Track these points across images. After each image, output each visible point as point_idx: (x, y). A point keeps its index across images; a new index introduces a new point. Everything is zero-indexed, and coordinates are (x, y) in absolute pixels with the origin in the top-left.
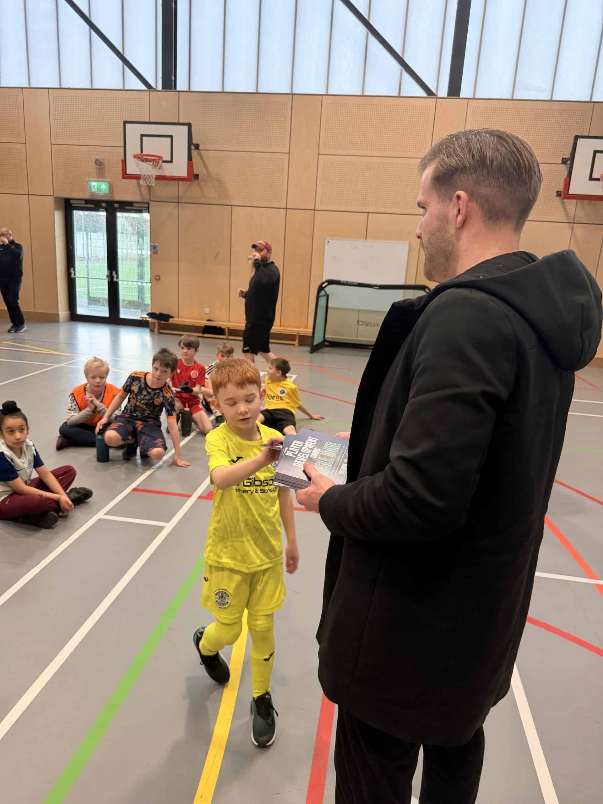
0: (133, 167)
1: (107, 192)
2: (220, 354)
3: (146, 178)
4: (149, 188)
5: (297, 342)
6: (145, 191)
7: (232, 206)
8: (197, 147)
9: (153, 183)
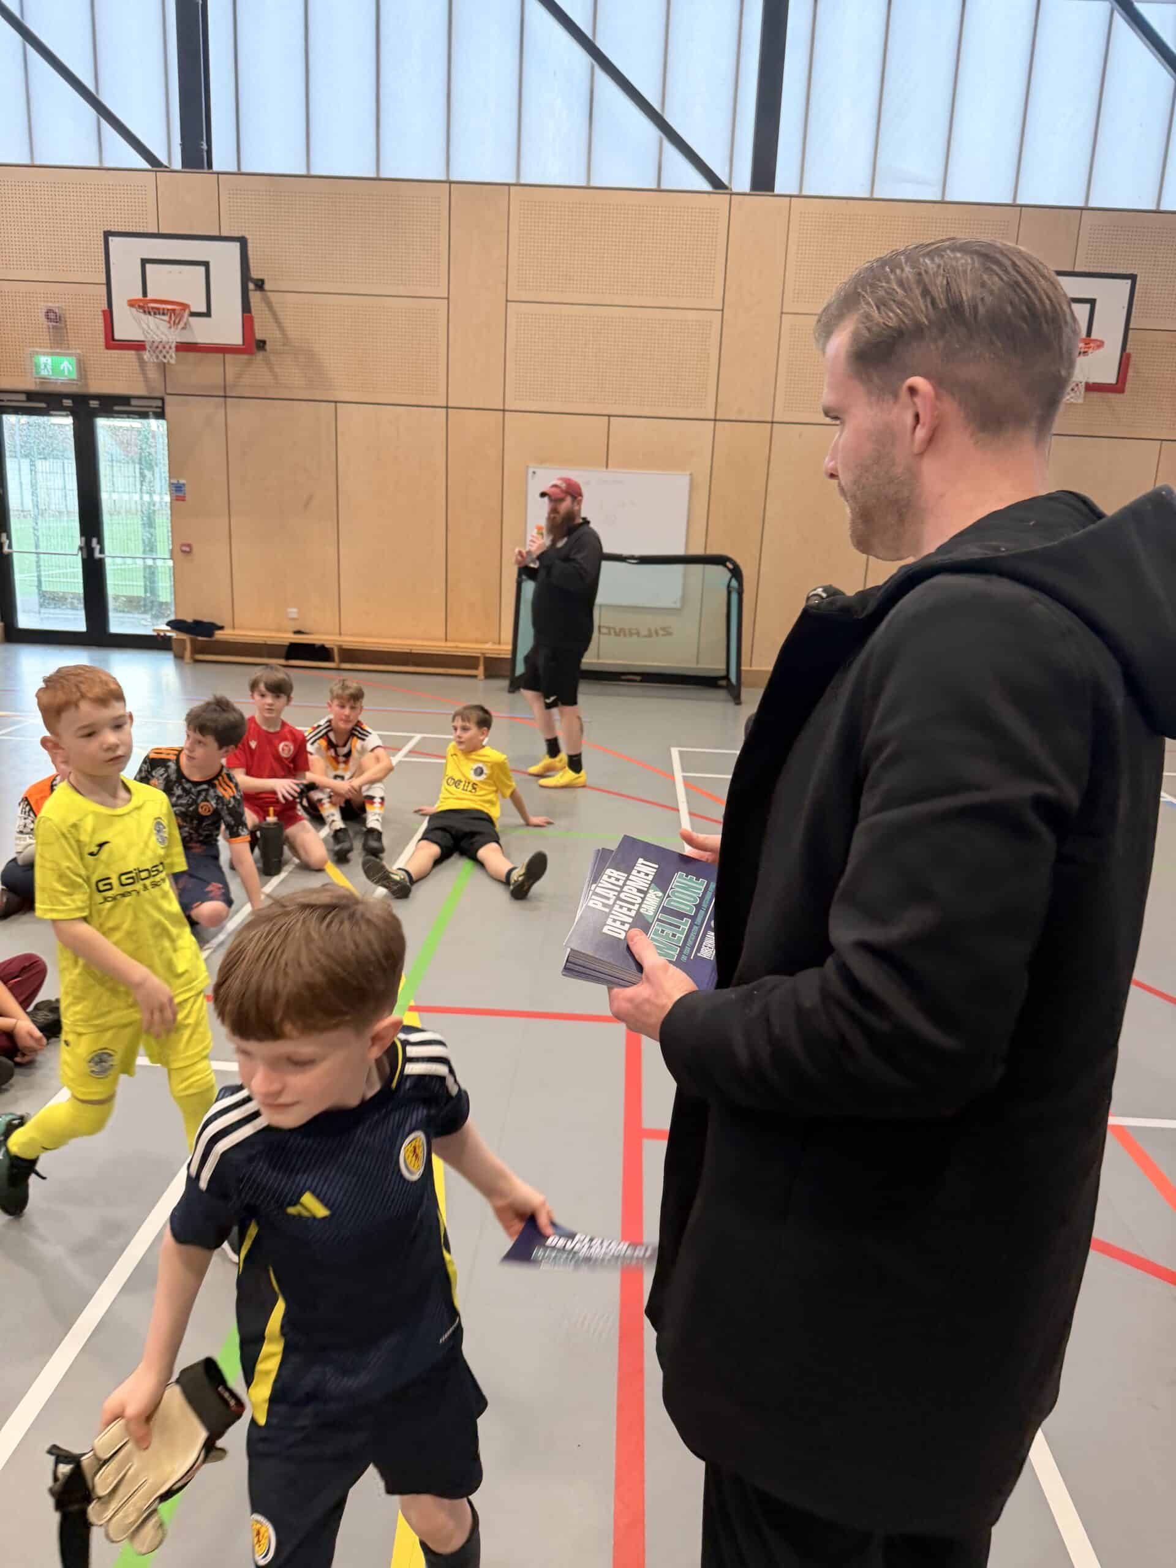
0: (127, 326)
1: (74, 376)
2: (336, 702)
3: (157, 347)
4: (163, 368)
5: (480, 671)
6: (153, 374)
7: (336, 402)
8: (260, 285)
9: (172, 358)
